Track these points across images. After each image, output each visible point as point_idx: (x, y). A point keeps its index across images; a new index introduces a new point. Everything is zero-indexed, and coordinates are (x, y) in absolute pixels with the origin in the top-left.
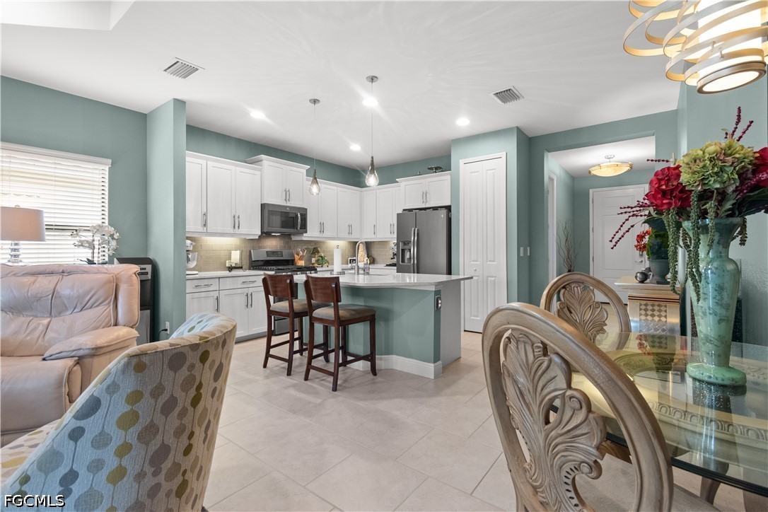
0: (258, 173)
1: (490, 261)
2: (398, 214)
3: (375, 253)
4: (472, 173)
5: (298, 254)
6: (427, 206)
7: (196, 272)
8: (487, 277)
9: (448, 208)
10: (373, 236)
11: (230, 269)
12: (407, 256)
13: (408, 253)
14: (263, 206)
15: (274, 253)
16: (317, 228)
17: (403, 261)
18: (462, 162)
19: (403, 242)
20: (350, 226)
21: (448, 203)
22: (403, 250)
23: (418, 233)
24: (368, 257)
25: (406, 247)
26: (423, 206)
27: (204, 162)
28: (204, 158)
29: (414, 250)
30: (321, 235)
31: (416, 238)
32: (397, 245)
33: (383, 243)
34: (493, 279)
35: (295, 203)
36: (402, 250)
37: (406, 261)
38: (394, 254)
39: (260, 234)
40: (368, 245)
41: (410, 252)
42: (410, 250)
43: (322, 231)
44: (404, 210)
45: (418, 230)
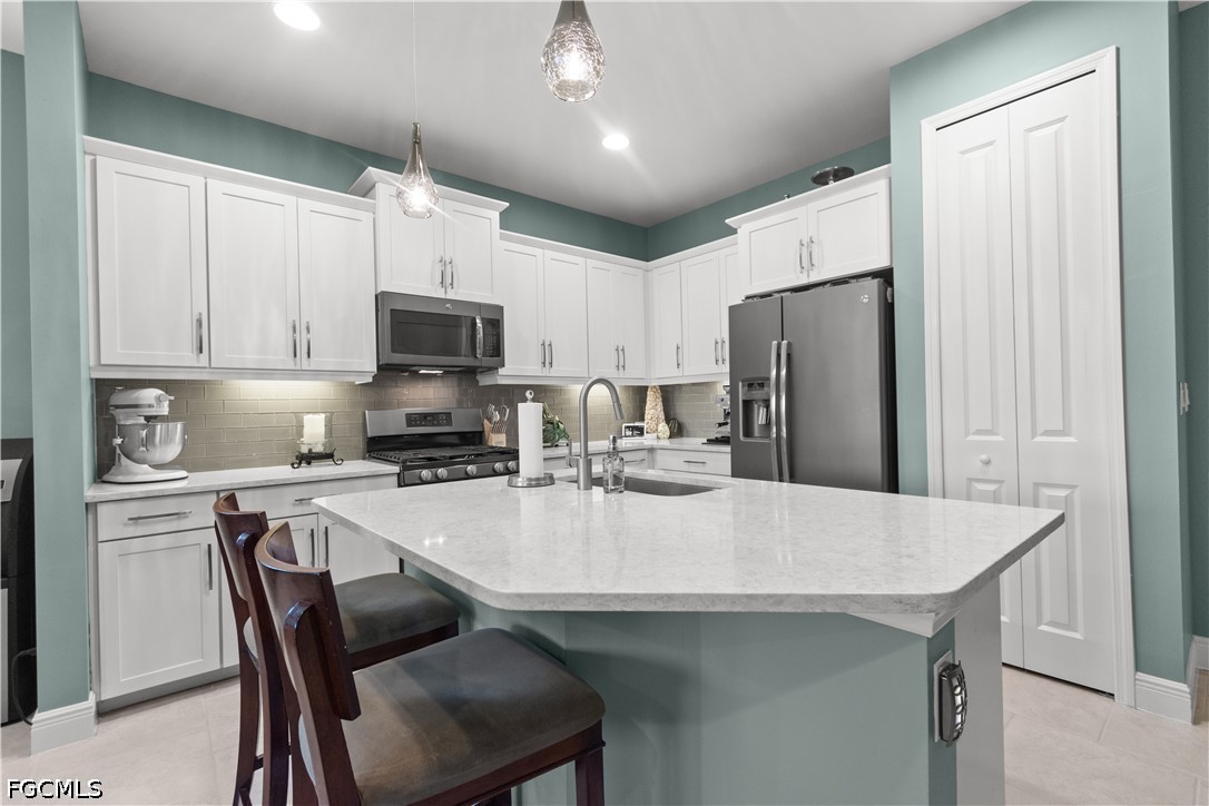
0: (366, 217)
1: (1047, 433)
2: (732, 309)
3: (683, 411)
4: (963, 153)
5: (490, 420)
6: (815, 278)
7: (183, 473)
8: (1037, 485)
9: (886, 276)
10: (676, 372)
11: (308, 458)
12: (760, 417)
13: (762, 411)
14: (381, 299)
15: (425, 418)
16: (535, 355)
17: (748, 432)
18: (928, 126)
19: (748, 381)
20: (620, 351)
21: (881, 262)
22: (748, 404)
23: (789, 356)
24: (668, 420)
25: (757, 394)
26: (803, 280)
27: (196, 182)
28: (194, 171)
29: (778, 403)
30: (546, 372)
31: (783, 373)
32: (732, 390)
33: (701, 387)
34: (1063, 493)
35: (470, 290)
36: (744, 401)
37: (757, 433)
38: (727, 415)
39: (375, 370)
40: (668, 393)
41: (768, 407)
42: (767, 404)
43: (548, 361)
44: (747, 298)
45: (789, 345)
